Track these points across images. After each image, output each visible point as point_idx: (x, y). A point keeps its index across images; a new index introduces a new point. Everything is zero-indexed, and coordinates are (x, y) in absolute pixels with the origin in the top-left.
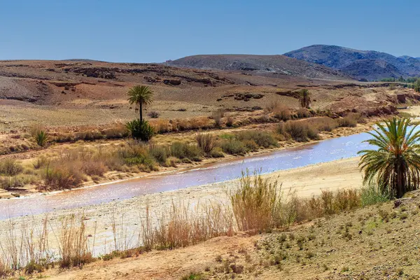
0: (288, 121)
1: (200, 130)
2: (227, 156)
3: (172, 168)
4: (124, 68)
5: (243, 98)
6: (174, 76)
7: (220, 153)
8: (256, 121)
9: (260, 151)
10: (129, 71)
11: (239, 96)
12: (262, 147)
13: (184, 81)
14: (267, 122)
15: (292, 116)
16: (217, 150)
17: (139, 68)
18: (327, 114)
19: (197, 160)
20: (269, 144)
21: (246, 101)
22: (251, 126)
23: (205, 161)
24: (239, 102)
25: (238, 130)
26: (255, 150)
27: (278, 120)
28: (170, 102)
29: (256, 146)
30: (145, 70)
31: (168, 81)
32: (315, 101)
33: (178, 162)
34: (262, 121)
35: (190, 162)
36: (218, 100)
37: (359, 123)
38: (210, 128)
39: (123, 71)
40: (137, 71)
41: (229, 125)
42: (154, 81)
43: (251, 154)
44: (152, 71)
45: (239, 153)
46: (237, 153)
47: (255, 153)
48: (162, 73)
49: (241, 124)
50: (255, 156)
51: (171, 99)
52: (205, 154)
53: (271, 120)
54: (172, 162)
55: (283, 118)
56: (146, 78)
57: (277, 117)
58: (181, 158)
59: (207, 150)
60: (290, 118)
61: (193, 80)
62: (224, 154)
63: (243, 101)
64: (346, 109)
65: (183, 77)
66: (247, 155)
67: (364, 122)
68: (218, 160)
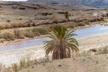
0: (58, 24)
1: (22, 27)
2: (26, 38)
3: (1, 43)
4: (5, 3)
5: (44, 15)
6: (23, 6)
7: (23, 37)
8: (45, 24)
9: (41, 36)
10: (7, 4)
11: (43, 14)
12: (42, 34)
13: (27, 8)
14: (49, 24)
15: (60, 22)
16: (22, 36)
17: (11, 3)
18: (75, 21)
19: (12, 40)
20: (45, 33)
21: (46, 15)
22: (42, 25)
23: (16, 40)
24: (43, 16)
25: (36, 27)
26: (38, 35)
27: (54, 23)
28: (17, 16)
29: (39, 34)
30: (13, 4)
31: (20, 8)
32: (72, 16)
33: (5, 41)
34: (47, 23)
35: (10, 41)
36: (35, 15)
37: (86, 24)
38: (26, 26)
39: (4, 4)
40: (10, 4)
41: (34, 25)
42: (15, 8)
43: (37, 37)
44: (15, 4)
45: (31, 37)
46: (30, 37)
47: (38, 37)
48: (19, 5)
49: (38, 25)
50: (38, 38)
51: (18, 15)
52: (17, 37)
53: (51, 23)
54: (2, 41)
55: (56, 22)
56: (12, 7)
57: (54, 22)
58: (6, 39)
59: (18, 36)
60: (59, 22)
61: (30, 7)
62: (25, 37)
63: (44, 16)
64: (83, 19)
65: (26, 6)
66: (35, 38)
67: (88, 24)
68: (22, 40)
